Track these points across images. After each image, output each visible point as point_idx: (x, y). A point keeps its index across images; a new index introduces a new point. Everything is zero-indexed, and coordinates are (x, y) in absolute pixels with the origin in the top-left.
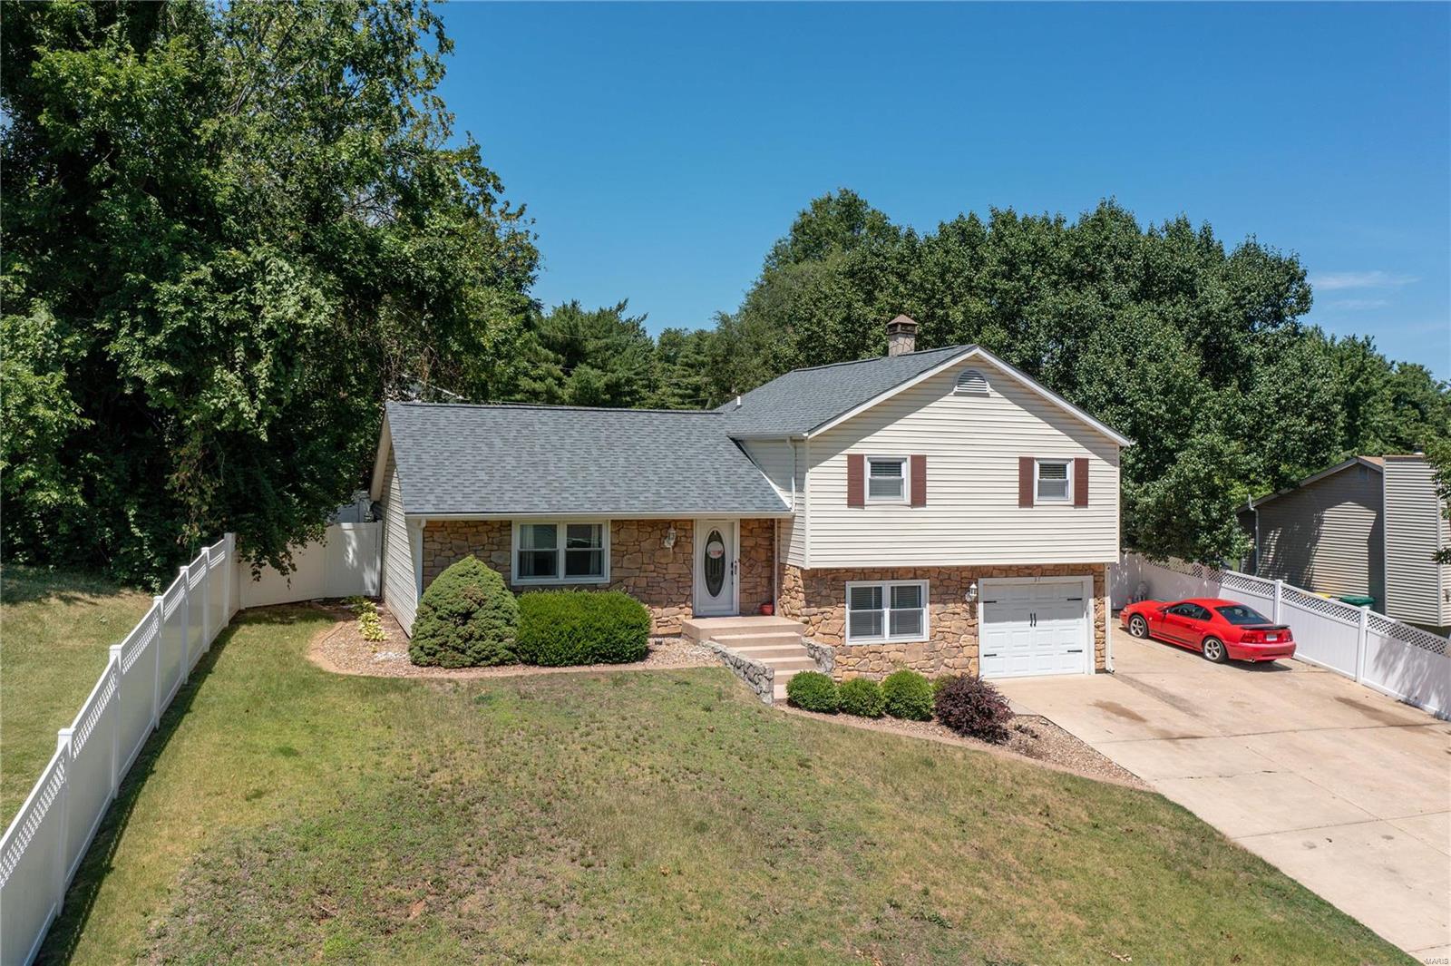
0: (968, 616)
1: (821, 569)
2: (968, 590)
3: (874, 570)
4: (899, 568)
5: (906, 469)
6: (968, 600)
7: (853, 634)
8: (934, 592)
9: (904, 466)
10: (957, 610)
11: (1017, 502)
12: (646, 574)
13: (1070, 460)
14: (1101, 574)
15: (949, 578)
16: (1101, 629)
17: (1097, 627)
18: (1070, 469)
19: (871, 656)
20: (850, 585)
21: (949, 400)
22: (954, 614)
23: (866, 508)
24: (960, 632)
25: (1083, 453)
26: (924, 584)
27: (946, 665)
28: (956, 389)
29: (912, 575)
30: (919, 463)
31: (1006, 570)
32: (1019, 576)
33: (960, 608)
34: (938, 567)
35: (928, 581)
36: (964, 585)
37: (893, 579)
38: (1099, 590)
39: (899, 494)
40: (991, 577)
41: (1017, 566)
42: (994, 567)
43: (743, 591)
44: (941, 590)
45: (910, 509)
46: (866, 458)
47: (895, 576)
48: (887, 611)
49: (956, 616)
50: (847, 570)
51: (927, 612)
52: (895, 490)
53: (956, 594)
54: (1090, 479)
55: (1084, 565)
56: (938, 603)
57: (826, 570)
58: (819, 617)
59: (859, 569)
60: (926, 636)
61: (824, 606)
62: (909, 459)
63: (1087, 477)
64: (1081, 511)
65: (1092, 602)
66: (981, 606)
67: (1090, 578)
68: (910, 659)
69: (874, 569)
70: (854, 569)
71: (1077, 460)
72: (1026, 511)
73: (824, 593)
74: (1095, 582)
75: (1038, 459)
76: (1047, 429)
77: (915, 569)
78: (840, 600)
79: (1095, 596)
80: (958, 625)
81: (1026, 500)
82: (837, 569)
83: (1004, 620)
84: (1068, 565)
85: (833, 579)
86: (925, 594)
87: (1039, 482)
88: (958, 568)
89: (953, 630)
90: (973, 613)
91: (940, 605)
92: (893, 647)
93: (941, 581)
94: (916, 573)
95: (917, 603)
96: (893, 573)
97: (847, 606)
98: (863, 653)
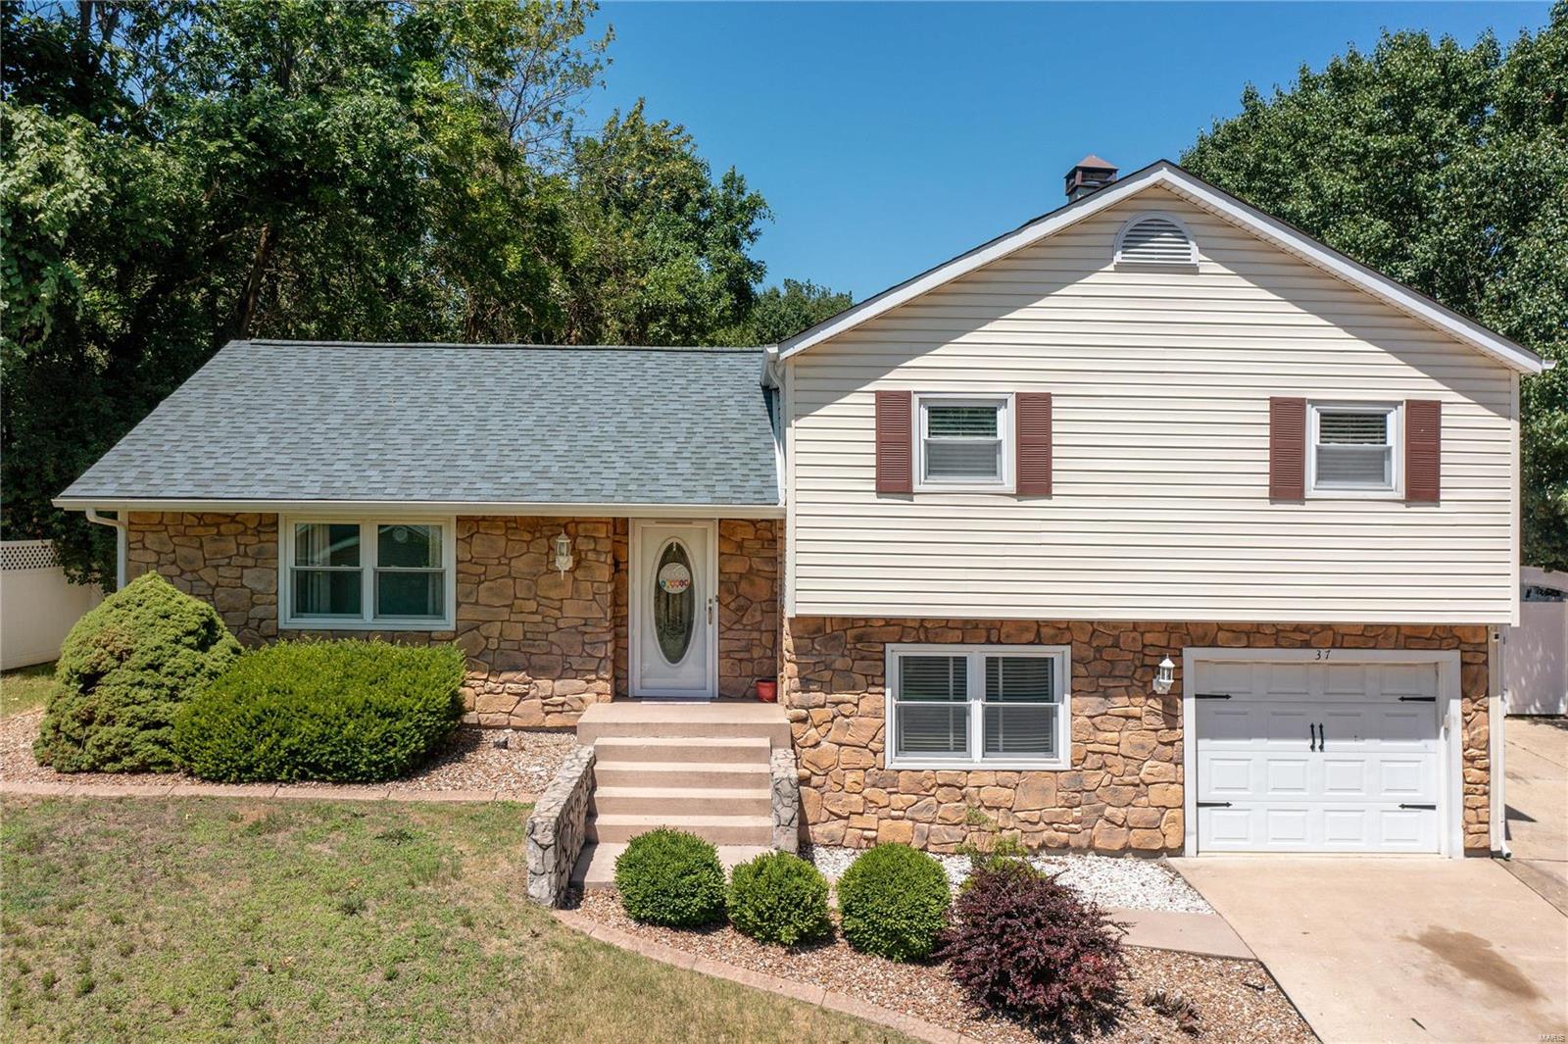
0: (1158, 722)
1: (832, 618)
2: (1156, 670)
3: (947, 624)
4: (1002, 622)
5: (1006, 422)
6: (1159, 690)
7: (903, 747)
8: (1082, 671)
9: (1001, 414)
10: (1136, 711)
11: (1266, 492)
12: (520, 617)
13: (1395, 404)
14: (1481, 649)
15: (1116, 645)
16: (1479, 763)
17: (1471, 760)
18: (1396, 425)
19: (941, 793)
20: (895, 653)
21: (1104, 280)
22: (1127, 717)
23: (917, 499)
24: (1140, 754)
25: (1427, 388)
26: (1061, 656)
27: (1107, 820)
28: (1118, 257)
29: (1031, 636)
30: (1035, 411)
31: (1248, 634)
32: (1278, 646)
33: (1139, 705)
34: (1091, 622)
35: (1067, 649)
36: (1148, 661)
37: (989, 642)
38: (1475, 681)
39: (994, 473)
40: (1214, 644)
41: (1274, 625)
42: (1220, 626)
43: (724, 654)
44: (1098, 667)
45: (1014, 502)
46: (915, 399)
47: (994, 638)
48: (976, 708)
49: (1132, 723)
50: (889, 622)
51: (1067, 712)
52: (985, 462)
53: (1131, 678)
54: (1444, 446)
55: (1436, 627)
56: (1090, 694)
57: (844, 619)
58: (830, 711)
59: (914, 619)
60: (1063, 758)
61: (839, 690)
62: (1012, 402)
63: (1438, 439)
64: (1421, 513)
65: (1456, 707)
66: (1189, 706)
67: (1454, 656)
68: (1027, 803)
69: (948, 620)
70: (904, 619)
71: (1412, 405)
72: (1287, 511)
73: (839, 664)
74: (1464, 664)
75: (1314, 402)
76: (1336, 338)
77: (1039, 624)
78: (875, 680)
79: (1464, 695)
80: (1139, 740)
81: (1286, 485)
82: (867, 619)
83: (1249, 736)
84: (1398, 627)
85: (859, 639)
86: (1062, 674)
87: (1319, 451)
88: (1135, 626)
89: (1124, 749)
90: (1171, 718)
91: (1094, 701)
92: (990, 779)
93: (1098, 649)
94: (1040, 631)
95: (1043, 690)
96: (989, 630)
97: (888, 691)
98: (923, 786)
